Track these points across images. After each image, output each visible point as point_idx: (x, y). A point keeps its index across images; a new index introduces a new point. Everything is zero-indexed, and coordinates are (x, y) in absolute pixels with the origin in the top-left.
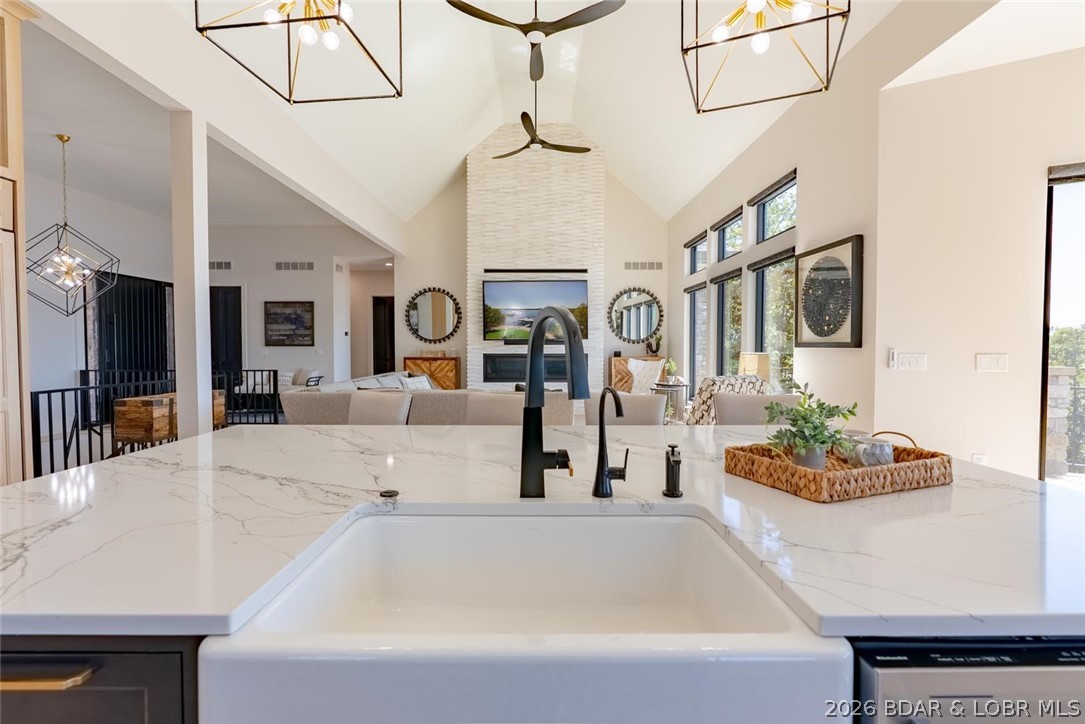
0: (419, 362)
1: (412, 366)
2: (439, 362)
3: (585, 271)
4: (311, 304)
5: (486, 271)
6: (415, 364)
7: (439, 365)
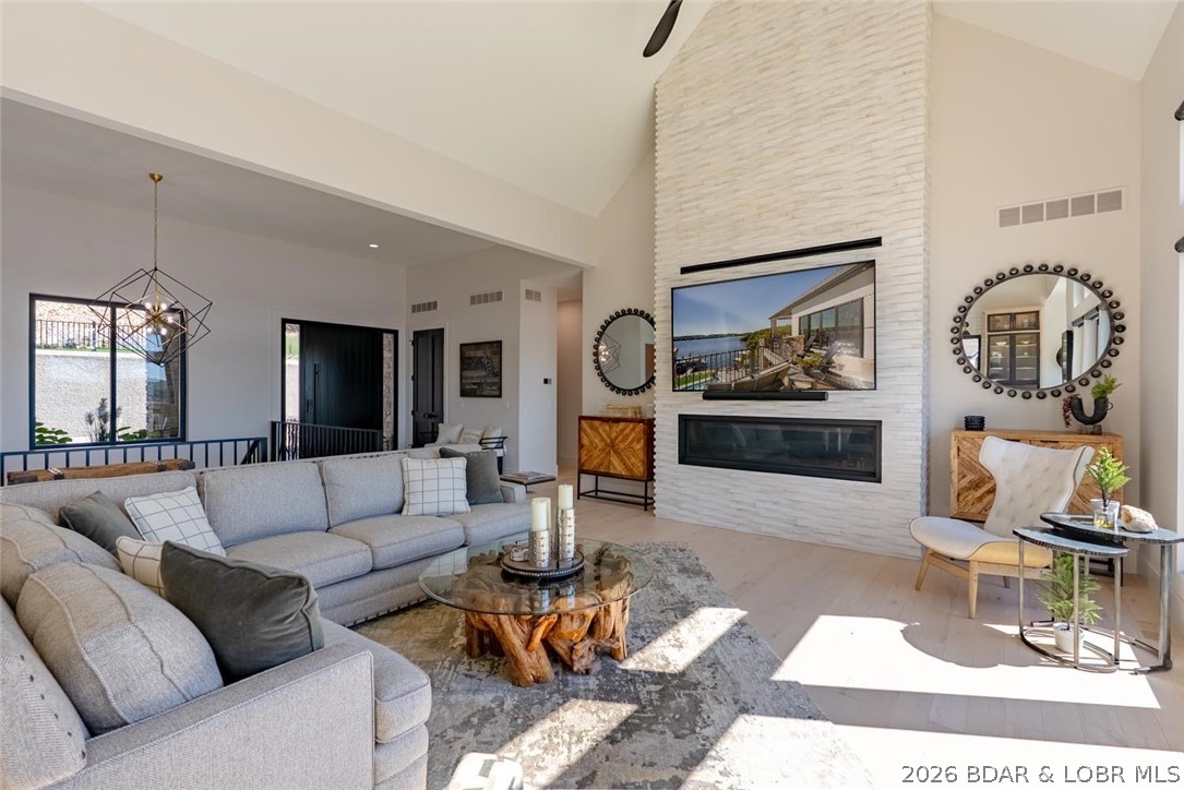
0: (597, 423)
1: (588, 429)
2: (622, 425)
3: (877, 242)
4: (499, 343)
5: (685, 270)
6: (592, 428)
7: (622, 431)
